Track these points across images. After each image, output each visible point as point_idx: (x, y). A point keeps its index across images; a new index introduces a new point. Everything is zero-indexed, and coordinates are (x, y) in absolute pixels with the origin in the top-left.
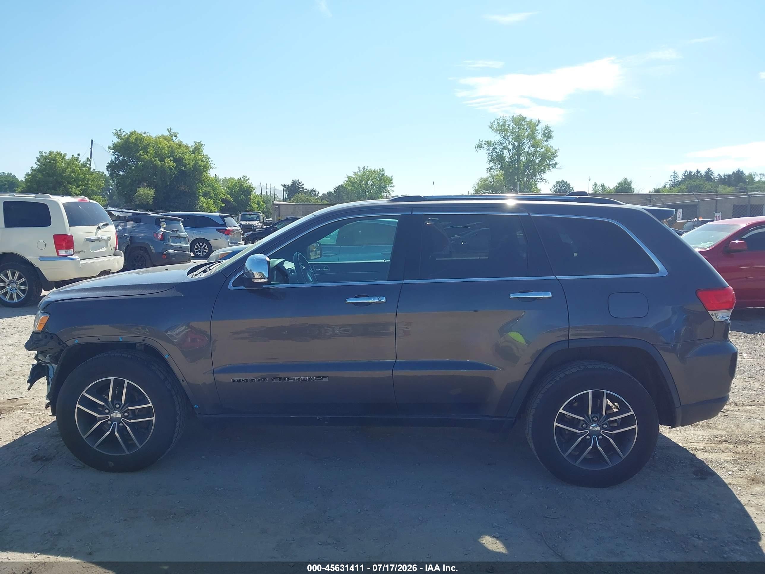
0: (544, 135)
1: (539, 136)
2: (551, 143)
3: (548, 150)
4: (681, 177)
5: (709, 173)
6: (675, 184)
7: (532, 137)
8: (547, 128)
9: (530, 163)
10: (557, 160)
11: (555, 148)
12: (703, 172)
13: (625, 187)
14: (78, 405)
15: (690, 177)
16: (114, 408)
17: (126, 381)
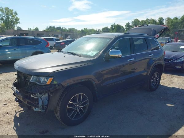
0: (15, 14)
1: (14, 14)
2: (17, 16)
3: (17, 18)
4: (48, 27)
5: (54, 27)
6: (48, 29)
7: (12, 14)
8: (16, 12)
9: (12, 21)
10: (19, 21)
11: (19, 18)
12: (53, 26)
13: (37, 29)
14: (68, 107)
15: (50, 28)
16: (77, 104)
17: (82, 94)
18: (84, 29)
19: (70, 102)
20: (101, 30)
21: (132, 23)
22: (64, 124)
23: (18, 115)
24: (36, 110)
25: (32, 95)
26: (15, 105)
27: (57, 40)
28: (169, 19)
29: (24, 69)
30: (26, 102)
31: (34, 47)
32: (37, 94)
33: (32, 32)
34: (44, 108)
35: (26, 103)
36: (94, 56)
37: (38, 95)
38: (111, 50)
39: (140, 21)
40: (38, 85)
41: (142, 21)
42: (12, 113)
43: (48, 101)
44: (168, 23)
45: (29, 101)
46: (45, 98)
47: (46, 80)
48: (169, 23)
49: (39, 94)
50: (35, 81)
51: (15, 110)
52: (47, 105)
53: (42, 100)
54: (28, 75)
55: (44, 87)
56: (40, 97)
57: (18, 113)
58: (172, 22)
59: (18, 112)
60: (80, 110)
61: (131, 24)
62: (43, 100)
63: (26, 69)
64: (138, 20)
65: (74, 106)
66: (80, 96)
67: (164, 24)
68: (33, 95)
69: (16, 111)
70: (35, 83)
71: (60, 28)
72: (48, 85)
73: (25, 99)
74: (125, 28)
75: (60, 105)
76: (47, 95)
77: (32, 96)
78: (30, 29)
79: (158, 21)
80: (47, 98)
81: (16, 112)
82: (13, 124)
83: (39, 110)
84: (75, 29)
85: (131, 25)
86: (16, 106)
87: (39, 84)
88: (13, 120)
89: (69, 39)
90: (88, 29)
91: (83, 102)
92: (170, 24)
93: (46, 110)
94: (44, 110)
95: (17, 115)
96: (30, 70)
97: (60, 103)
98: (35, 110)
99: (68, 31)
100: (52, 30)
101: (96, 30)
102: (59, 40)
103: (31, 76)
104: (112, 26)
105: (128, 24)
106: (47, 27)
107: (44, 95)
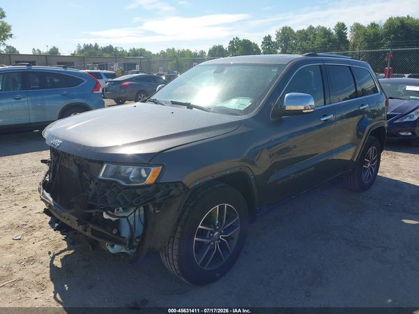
2: (4, 20)
3: (4, 24)
4: (82, 47)
5: (96, 46)
6: (81, 51)
10: (11, 32)
11: (9, 24)
12: (93, 45)
13: (54, 52)
14: (195, 239)
15: (87, 48)
16: (216, 230)
17: (226, 205)
18: (168, 50)
19: (200, 227)
20: (207, 53)
21: (278, 37)
22: (187, 282)
23: (58, 263)
24: (116, 249)
25: (104, 213)
26: (46, 237)
27: (108, 76)
28: (358, 27)
29: (79, 146)
30: (89, 230)
31: (65, 92)
32: (118, 210)
33: (44, 58)
34: (135, 244)
35: (88, 234)
36: (247, 111)
37: (120, 212)
38: (287, 95)
39: (295, 31)
40: (123, 186)
41: (300, 32)
42: (43, 259)
43: (145, 225)
44: (357, 36)
45: (95, 228)
46: (137, 218)
47: (143, 173)
48: (359, 37)
49: (121, 209)
50: (111, 177)
51: (47, 250)
52: (143, 237)
53: (129, 223)
54: (90, 161)
55: (139, 191)
56: (127, 217)
57: (58, 258)
58: (364, 34)
59: (58, 254)
60: (222, 244)
61: (274, 39)
62: (132, 223)
63: (84, 146)
64: (291, 30)
65: (208, 236)
66: (221, 209)
67: (348, 38)
68: (108, 214)
69: (50, 253)
70: (114, 181)
71: (109, 49)
72: (149, 186)
73: (84, 223)
74: (260, 48)
75: (178, 235)
76: (142, 212)
77: (105, 216)
78: (39, 50)
79: (334, 31)
80: (143, 219)
81: (51, 255)
82: (51, 287)
83: (123, 251)
84: (147, 50)
85: (275, 41)
86: (47, 241)
87: (123, 183)
88: (48, 275)
89: (138, 73)
90: (176, 49)
91: (228, 225)
92: (361, 39)
93: (137, 250)
94: (134, 250)
95: (55, 263)
96: (96, 148)
97: (179, 229)
98: (111, 250)
99: (129, 55)
100: (90, 54)
101: (196, 54)
102: (113, 76)
103: (102, 163)
104: (231, 42)
105: (268, 39)
106: (79, 46)
107: (135, 211)
